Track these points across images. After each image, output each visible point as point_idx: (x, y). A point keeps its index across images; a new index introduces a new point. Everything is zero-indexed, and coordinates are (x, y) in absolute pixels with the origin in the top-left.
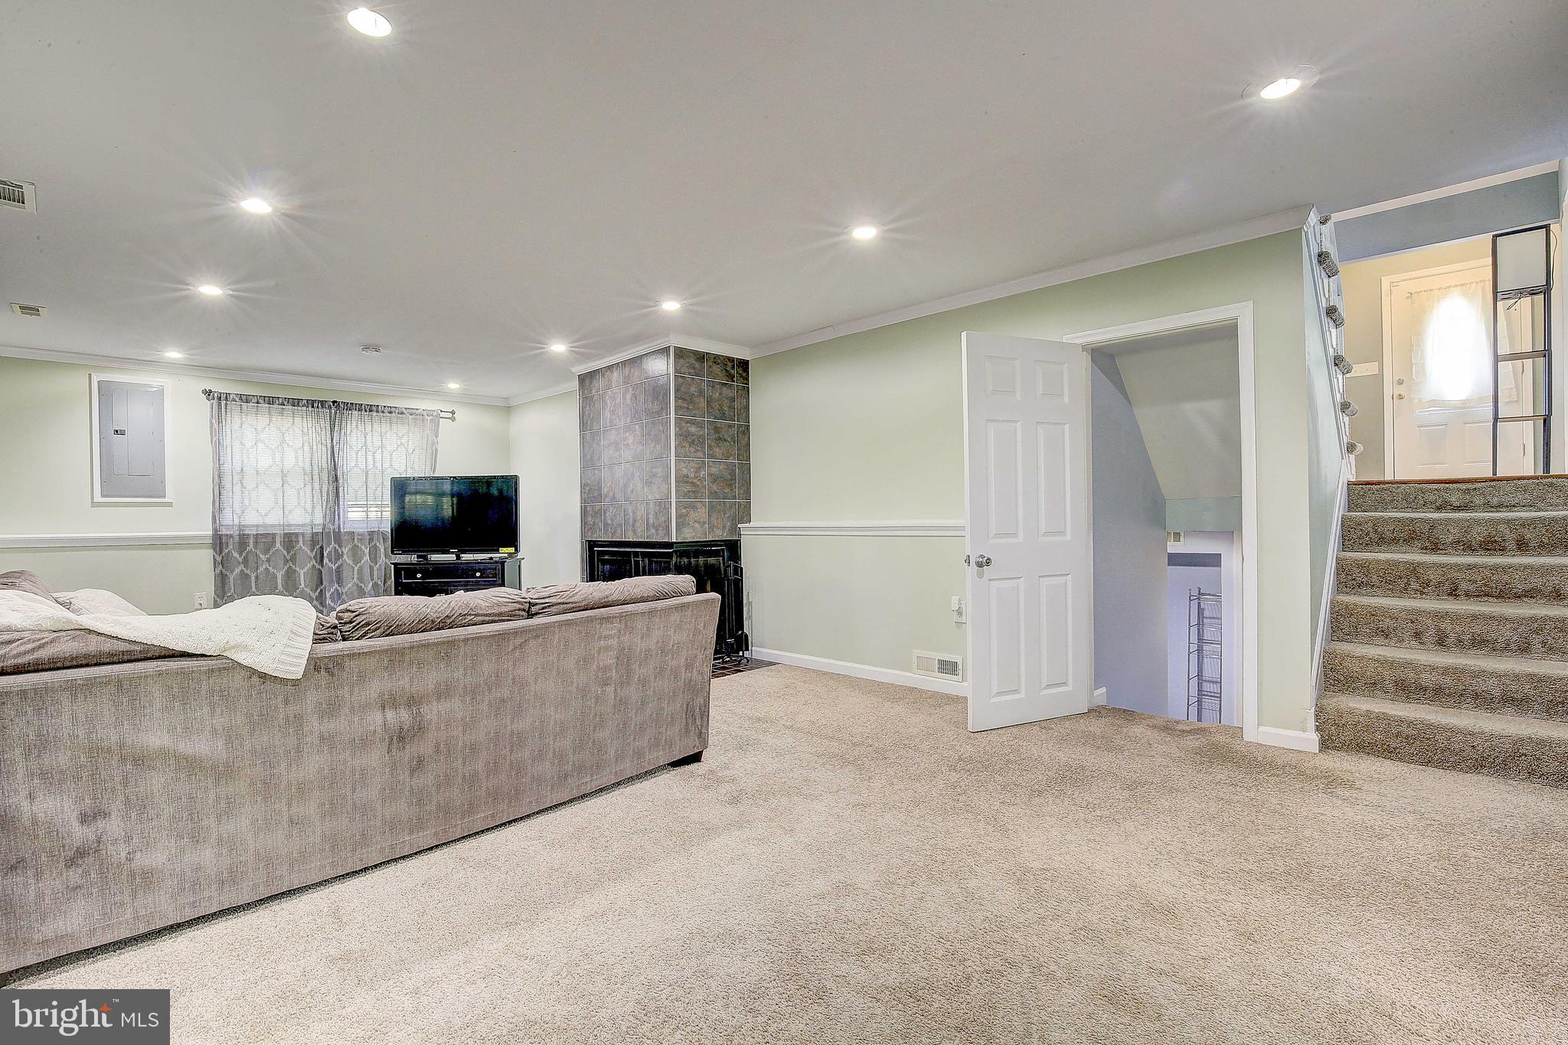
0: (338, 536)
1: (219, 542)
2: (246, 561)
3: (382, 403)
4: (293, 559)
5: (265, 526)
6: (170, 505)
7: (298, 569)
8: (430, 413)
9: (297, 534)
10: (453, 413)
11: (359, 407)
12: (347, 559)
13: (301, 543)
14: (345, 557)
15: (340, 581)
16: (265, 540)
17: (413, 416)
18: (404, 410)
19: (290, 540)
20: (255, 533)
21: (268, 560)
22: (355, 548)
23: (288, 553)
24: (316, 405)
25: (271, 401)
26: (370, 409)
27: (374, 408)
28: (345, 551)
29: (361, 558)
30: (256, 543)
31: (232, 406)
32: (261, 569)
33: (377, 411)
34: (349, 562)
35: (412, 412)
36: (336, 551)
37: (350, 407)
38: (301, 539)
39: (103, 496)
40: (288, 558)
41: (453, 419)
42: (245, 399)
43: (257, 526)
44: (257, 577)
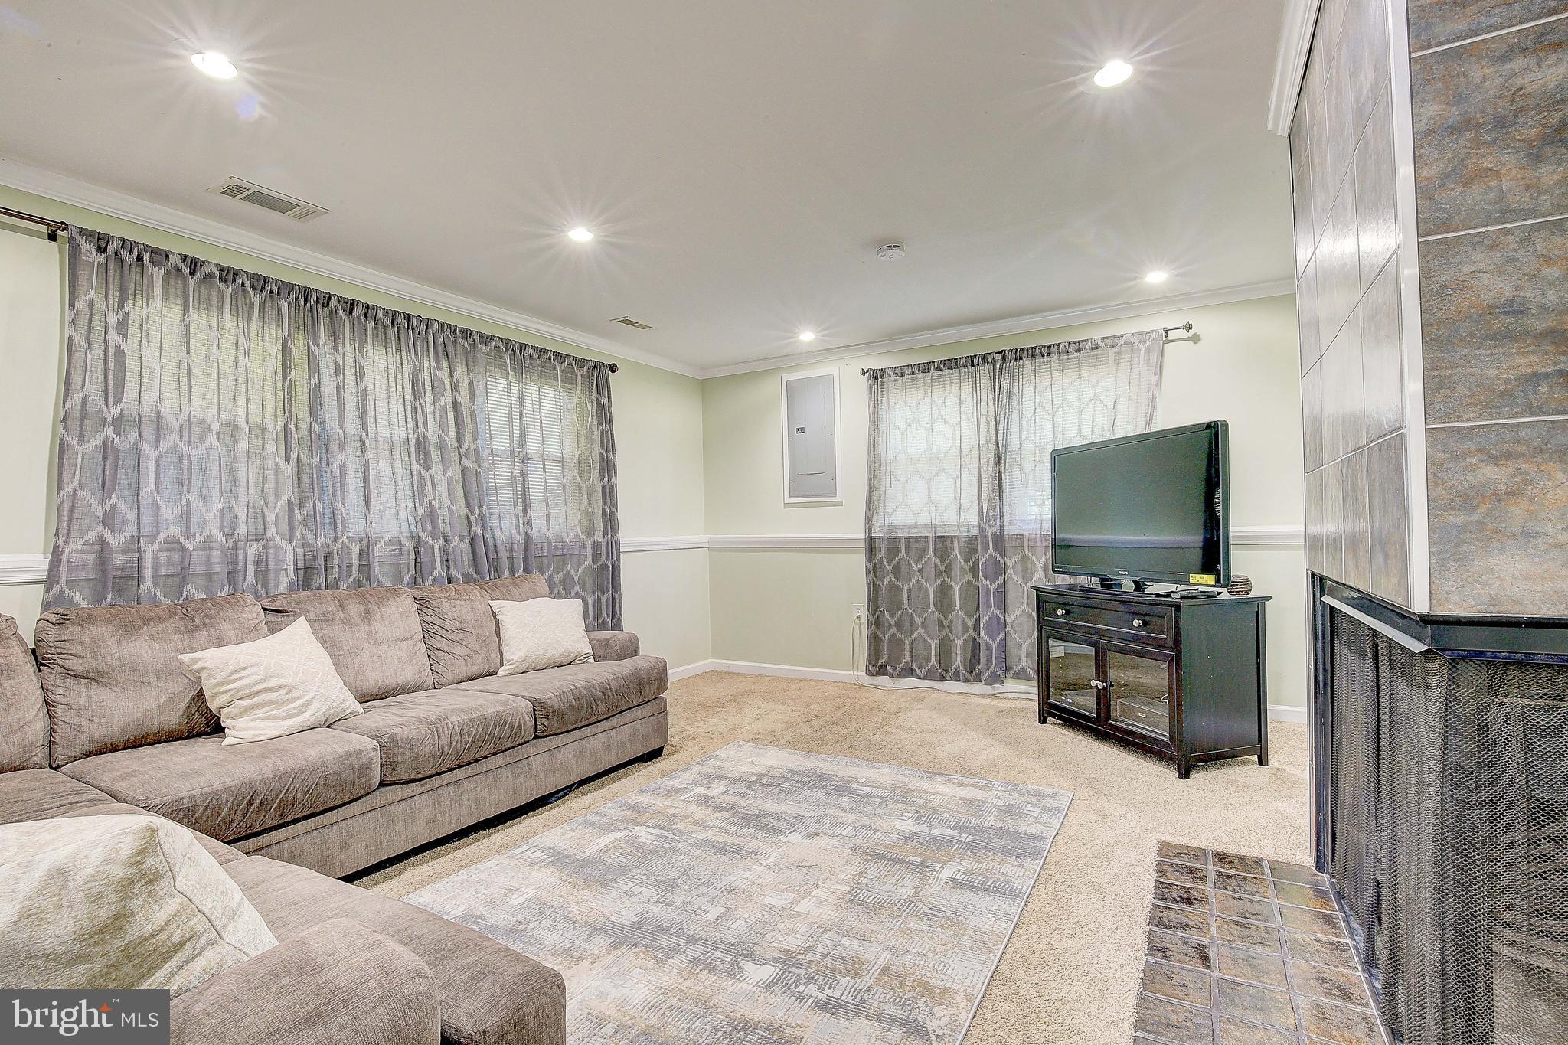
0: (1000, 541)
1: (871, 544)
2: (897, 570)
3: (1063, 339)
4: (948, 570)
5: (916, 526)
6: (840, 503)
7: (953, 585)
8: (1144, 336)
9: (952, 538)
10: (1189, 327)
11: (1032, 353)
12: (1014, 575)
13: (957, 551)
14: (1010, 571)
15: (1003, 606)
16: (916, 544)
17: (1116, 349)
18: (1099, 341)
19: (943, 545)
20: (906, 535)
21: (921, 571)
22: (1024, 559)
23: (942, 562)
24: (976, 361)
25: (925, 368)
26: (1048, 351)
27: (1054, 350)
28: (1010, 562)
29: (1032, 575)
30: (908, 547)
31: (889, 382)
32: (913, 581)
33: (1058, 353)
34: (1017, 578)
35: (1113, 342)
36: (997, 562)
37: (1019, 355)
38: (956, 545)
39: (791, 497)
40: (942, 568)
41: (1196, 339)
42: (899, 372)
43: (910, 527)
44: (909, 591)
